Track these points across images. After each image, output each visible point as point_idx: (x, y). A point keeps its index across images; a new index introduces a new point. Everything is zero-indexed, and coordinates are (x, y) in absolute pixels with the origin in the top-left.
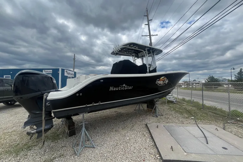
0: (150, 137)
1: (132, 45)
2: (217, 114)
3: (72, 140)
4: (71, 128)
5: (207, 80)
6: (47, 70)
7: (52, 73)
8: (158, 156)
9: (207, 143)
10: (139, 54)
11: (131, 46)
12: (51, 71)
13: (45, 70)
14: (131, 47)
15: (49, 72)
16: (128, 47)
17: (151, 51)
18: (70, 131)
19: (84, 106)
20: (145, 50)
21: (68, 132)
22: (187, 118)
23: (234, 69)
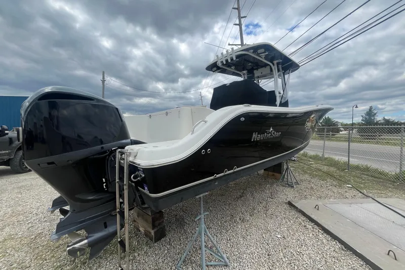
0: (320, 231)
1: (263, 50)
3: (166, 252)
4: (157, 223)
5: (321, 124)
10: (255, 71)
11: (259, 51)
14: (258, 54)
16: (250, 53)
17: (280, 66)
18: (155, 230)
19: (212, 177)
20: (273, 64)
21: (153, 232)
22: (340, 186)
23: (357, 107)
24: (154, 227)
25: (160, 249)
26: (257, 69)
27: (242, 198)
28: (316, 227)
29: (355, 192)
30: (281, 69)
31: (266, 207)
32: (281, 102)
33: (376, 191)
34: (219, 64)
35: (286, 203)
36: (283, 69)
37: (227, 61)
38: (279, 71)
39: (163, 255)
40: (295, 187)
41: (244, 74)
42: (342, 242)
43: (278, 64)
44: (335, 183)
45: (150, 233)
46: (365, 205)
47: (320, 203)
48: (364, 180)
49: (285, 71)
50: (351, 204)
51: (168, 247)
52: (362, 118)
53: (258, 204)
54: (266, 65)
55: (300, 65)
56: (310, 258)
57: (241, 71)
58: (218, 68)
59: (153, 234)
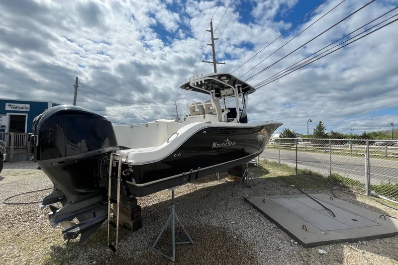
0: (263, 217)
1: (225, 78)
2: (315, 179)
3: (143, 238)
4: (135, 215)
5: (283, 135)
6: (16, 105)
7: (29, 110)
8: (292, 241)
9: (335, 216)
10: (221, 91)
11: (223, 78)
12: (28, 106)
13: (12, 104)
14: (222, 80)
15: (22, 108)
16: (216, 79)
17: (241, 89)
18: (134, 221)
19: (181, 174)
20: (235, 87)
21: (131, 224)
22: (287, 187)
23: (311, 121)
24: (132, 219)
25: (138, 237)
26: (223, 89)
27: (208, 197)
28: (261, 215)
29: (296, 190)
30: (241, 91)
31: (226, 203)
32: (241, 117)
33: (311, 189)
34: (191, 85)
35: (242, 200)
36: (243, 90)
37: (197, 83)
38: (239, 92)
39: (140, 241)
40: (252, 187)
41: (212, 93)
42: (276, 223)
43: (239, 87)
44: (283, 184)
45: (129, 224)
46: (299, 199)
47: (267, 198)
48: (306, 181)
49: (245, 93)
50: (289, 198)
51: (145, 234)
52: (314, 131)
53: (221, 201)
54: (229, 88)
55: (255, 88)
56: (253, 235)
57: (209, 90)
58: (191, 87)
59: (131, 225)
